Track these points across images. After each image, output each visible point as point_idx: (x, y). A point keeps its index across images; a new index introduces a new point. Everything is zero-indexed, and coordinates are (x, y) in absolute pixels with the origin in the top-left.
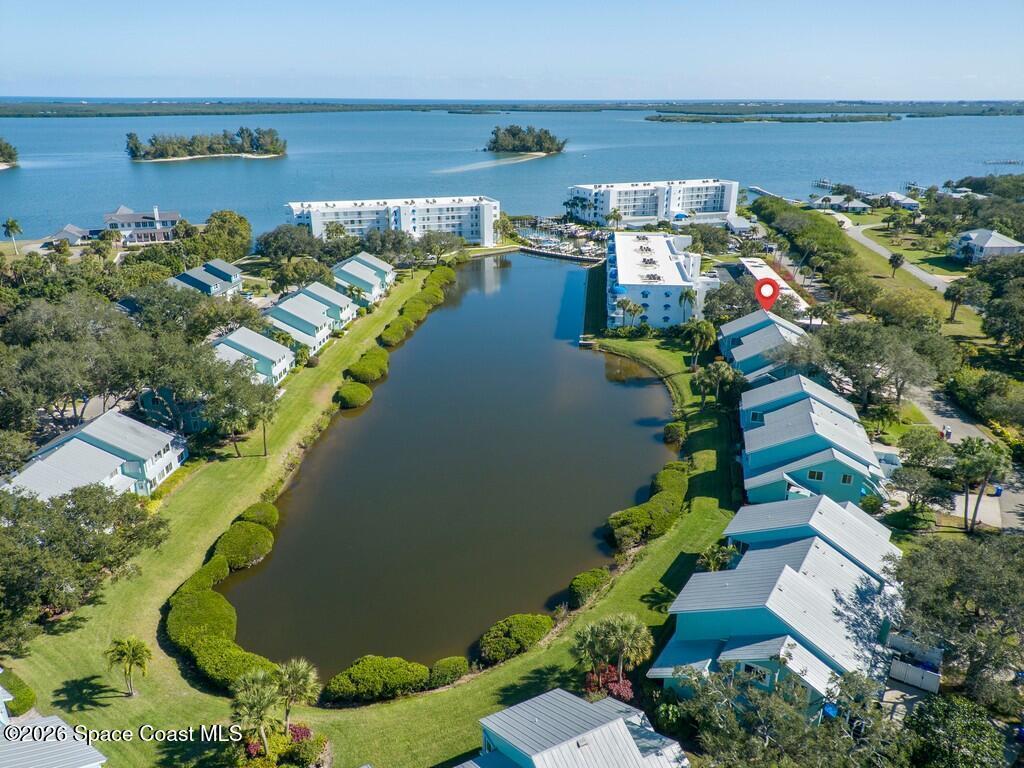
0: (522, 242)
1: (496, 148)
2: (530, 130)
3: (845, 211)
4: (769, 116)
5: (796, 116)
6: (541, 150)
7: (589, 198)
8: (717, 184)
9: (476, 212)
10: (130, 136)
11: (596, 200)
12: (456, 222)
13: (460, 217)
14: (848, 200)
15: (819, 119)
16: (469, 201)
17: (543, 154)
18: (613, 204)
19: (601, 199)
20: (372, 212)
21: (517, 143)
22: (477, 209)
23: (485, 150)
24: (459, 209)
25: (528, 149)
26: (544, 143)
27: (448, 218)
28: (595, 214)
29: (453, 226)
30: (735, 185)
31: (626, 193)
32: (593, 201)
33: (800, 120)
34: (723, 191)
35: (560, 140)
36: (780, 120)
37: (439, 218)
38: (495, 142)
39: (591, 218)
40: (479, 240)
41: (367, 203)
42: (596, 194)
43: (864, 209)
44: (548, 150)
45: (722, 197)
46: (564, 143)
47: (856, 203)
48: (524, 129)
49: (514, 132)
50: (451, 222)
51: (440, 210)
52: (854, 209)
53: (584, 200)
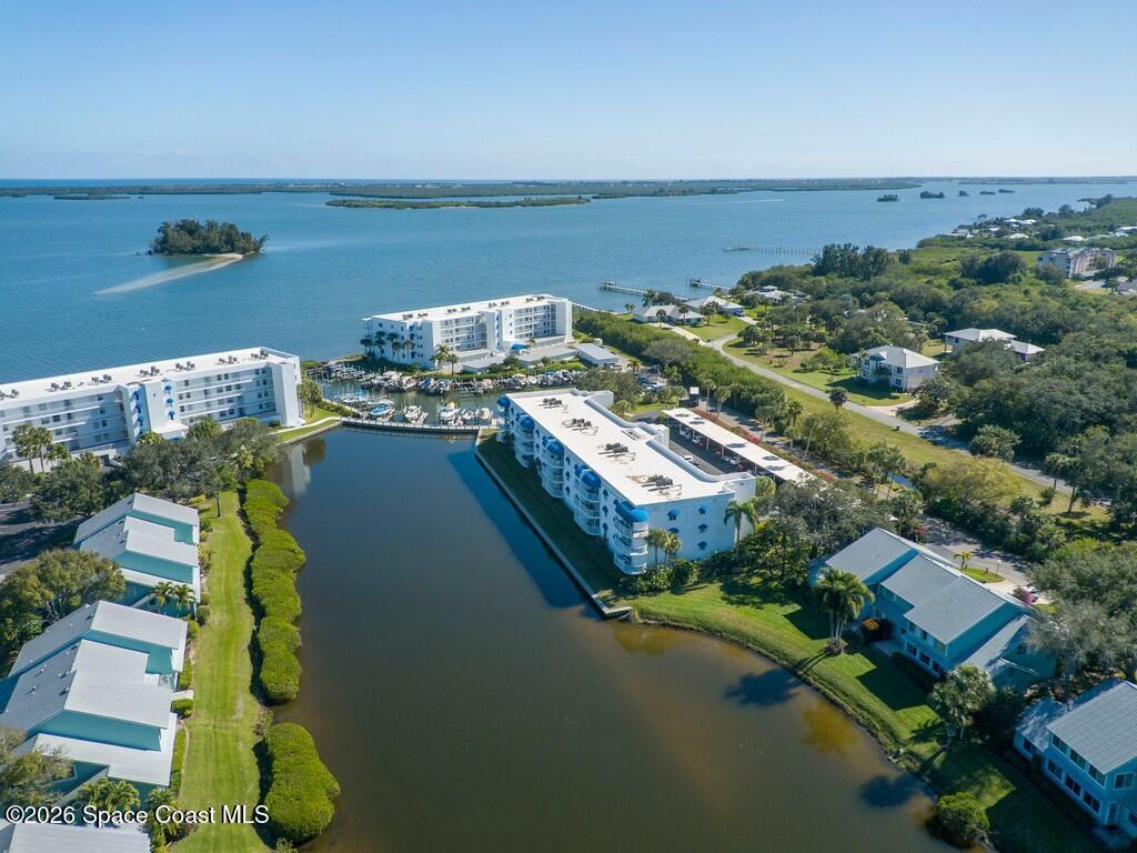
0: (339, 410)
1: (166, 248)
2: (211, 226)
3: (681, 323)
4: (465, 200)
5: (493, 200)
6: (232, 251)
7: (402, 333)
9: (266, 377)
11: (412, 336)
12: (234, 394)
13: (238, 387)
14: (684, 310)
15: (517, 204)
16: (246, 359)
17: (240, 257)
18: (438, 339)
19: (419, 333)
20: (91, 398)
21: (198, 242)
22: (267, 371)
23: (150, 253)
24: (236, 375)
25: (217, 250)
26: (231, 240)
27: (220, 390)
28: (413, 354)
29: (230, 401)
30: (569, 305)
31: (446, 323)
32: (407, 338)
33: (498, 205)
34: (553, 310)
35: (256, 236)
37: (206, 392)
38: (164, 241)
39: (408, 360)
40: (275, 418)
42: (411, 328)
43: (699, 320)
44: (243, 251)
45: (554, 318)
46: (262, 240)
47: (691, 315)
48: (203, 223)
49: (190, 229)
50: (226, 395)
51: (207, 380)
52: (688, 320)
53: (393, 336)
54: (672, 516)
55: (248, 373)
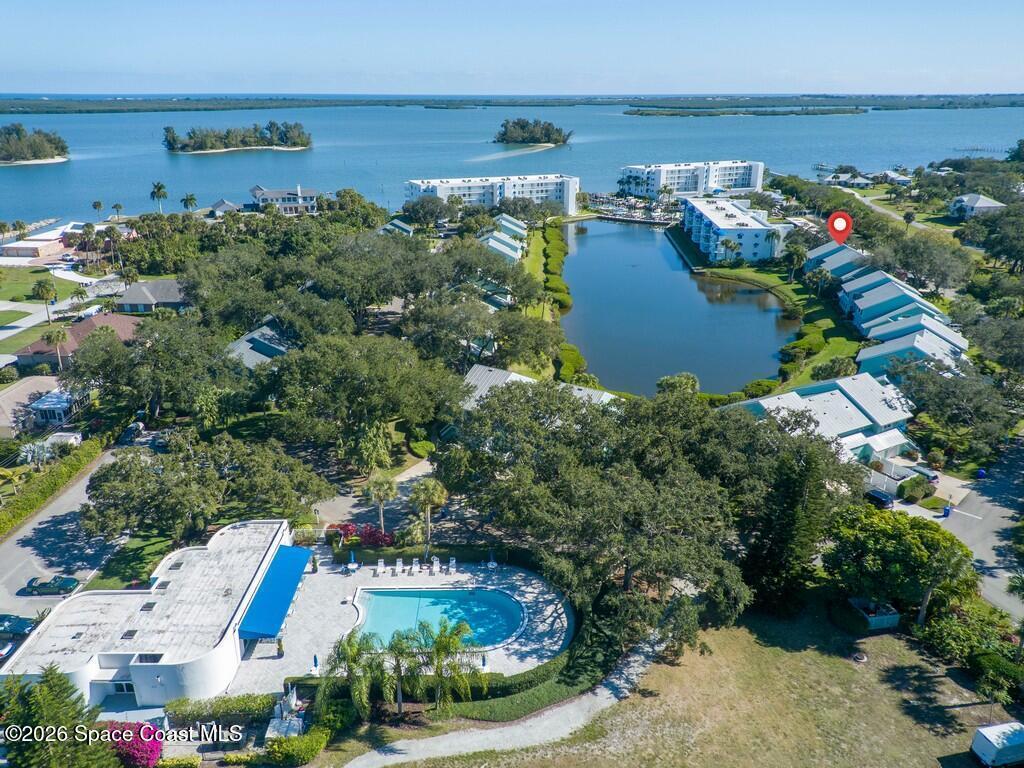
0: (596, 211)
1: (505, 139)
2: (537, 123)
3: (852, 186)
5: (769, 109)
6: (548, 142)
7: (643, 176)
8: (745, 164)
9: (561, 188)
10: (167, 130)
11: (648, 178)
12: (544, 195)
13: (547, 191)
14: (854, 177)
16: (552, 178)
17: (553, 145)
18: (663, 181)
19: (653, 177)
20: (480, 187)
21: (526, 135)
22: (562, 184)
23: (494, 142)
24: (546, 184)
25: (537, 141)
26: (549, 134)
27: (537, 192)
28: (647, 190)
29: (542, 198)
30: (761, 165)
31: (672, 172)
32: (645, 179)
34: (750, 170)
35: (566, 131)
36: (754, 113)
37: (531, 192)
38: (505, 134)
39: (644, 194)
41: (473, 180)
42: (648, 173)
43: (867, 185)
44: (556, 142)
45: (750, 175)
46: (569, 135)
47: (860, 180)
48: (531, 121)
49: (522, 125)
50: (540, 195)
51: (532, 185)
52: (858, 184)
53: (637, 178)
54: (740, 236)
55: (552, 184)
